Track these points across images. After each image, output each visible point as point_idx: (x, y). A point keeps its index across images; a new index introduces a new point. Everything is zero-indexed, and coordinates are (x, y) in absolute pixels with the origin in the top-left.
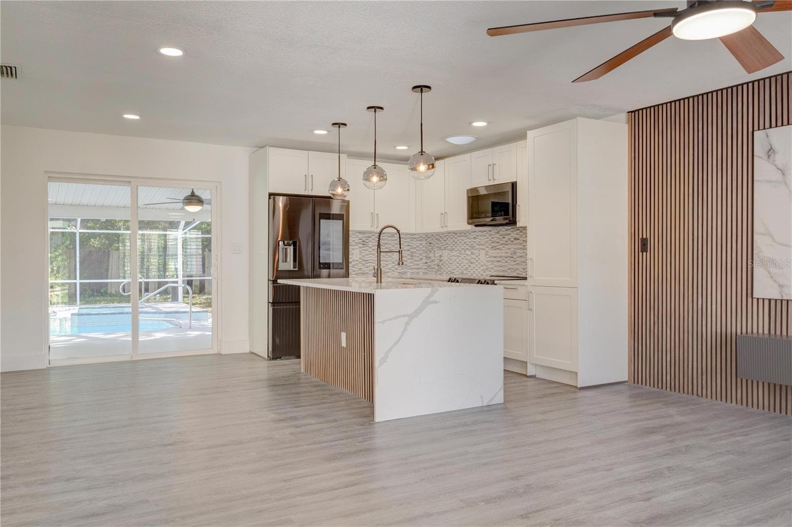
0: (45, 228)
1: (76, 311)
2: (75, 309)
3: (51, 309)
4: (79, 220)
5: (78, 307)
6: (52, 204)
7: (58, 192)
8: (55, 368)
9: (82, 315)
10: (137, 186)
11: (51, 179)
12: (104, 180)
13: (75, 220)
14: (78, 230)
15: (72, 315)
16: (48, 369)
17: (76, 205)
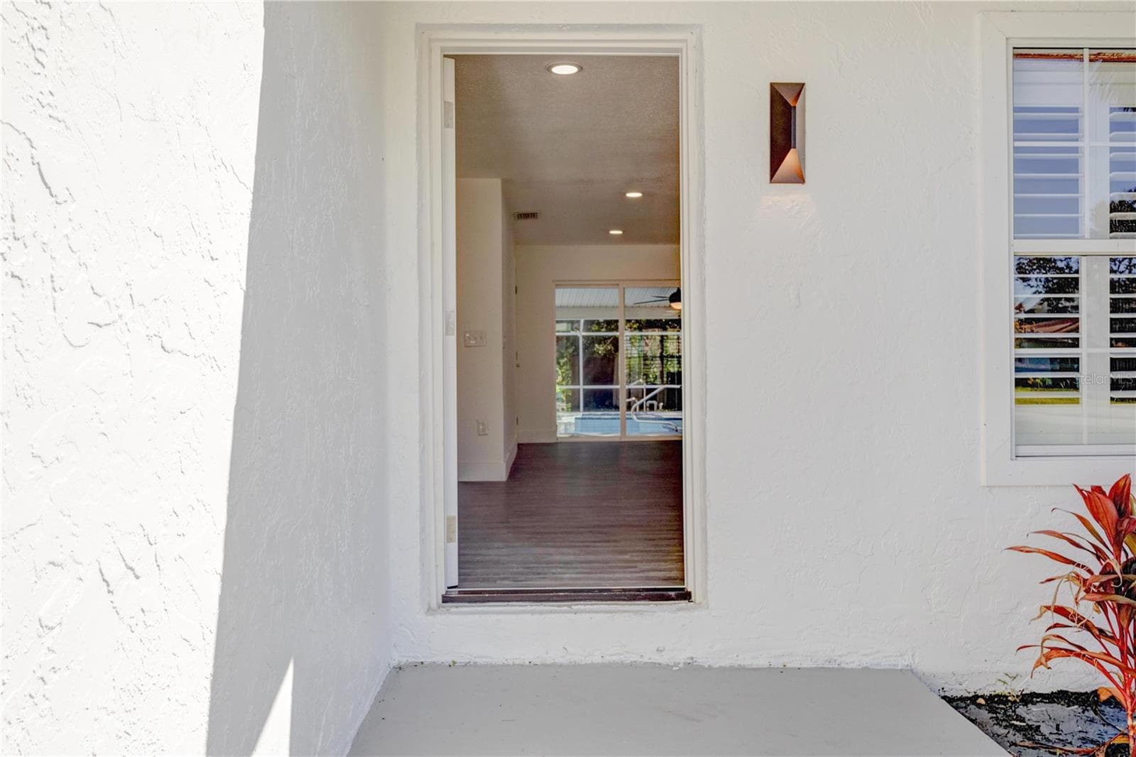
0: (553, 330)
1: (580, 416)
2: (579, 415)
3: (559, 414)
4: (582, 321)
5: (581, 414)
6: (558, 307)
7: (564, 297)
8: (561, 443)
9: (585, 419)
10: (624, 289)
11: (558, 286)
12: (598, 285)
13: (578, 322)
14: (581, 334)
15: (576, 419)
16: (556, 443)
17: (577, 307)
